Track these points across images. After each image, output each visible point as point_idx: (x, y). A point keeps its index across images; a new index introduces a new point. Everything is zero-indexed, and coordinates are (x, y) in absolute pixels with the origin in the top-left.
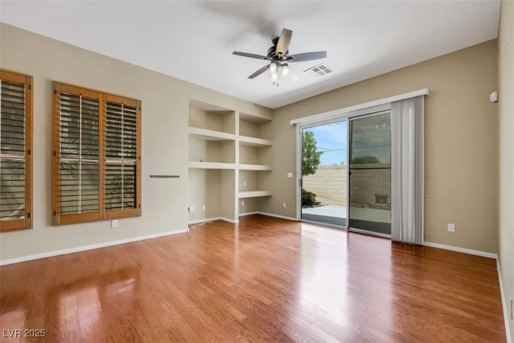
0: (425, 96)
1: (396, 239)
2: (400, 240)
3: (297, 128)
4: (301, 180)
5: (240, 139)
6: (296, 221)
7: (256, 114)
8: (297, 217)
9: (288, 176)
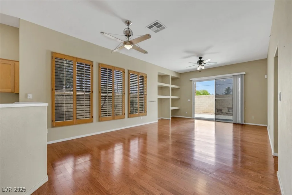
0: (244, 74)
1: (234, 123)
2: (236, 123)
3: (193, 82)
4: (194, 103)
5: (171, 86)
6: (192, 119)
7: (175, 75)
8: (193, 117)
9: (188, 101)
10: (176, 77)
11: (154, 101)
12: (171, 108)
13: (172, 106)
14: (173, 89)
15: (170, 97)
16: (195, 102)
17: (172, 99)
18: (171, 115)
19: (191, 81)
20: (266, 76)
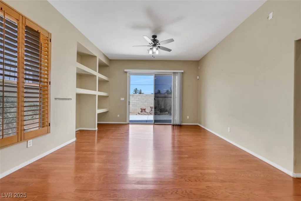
0: (182, 73)
1: (173, 124)
2: (175, 124)
3: (128, 74)
4: (129, 102)
5: (99, 75)
6: (126, 124)
7: (104, 61)
8: (127, 121)
9: (121, 100)
10: (106, 64)
11: (69, 99)
12: (99, 111)
13: (99, 108)
14: (101, 81)
15: (97, 93)
16: (131, 101)
17: (100, 97)
18: (98, 121)
19: (125, 72)
20: (198, 77)
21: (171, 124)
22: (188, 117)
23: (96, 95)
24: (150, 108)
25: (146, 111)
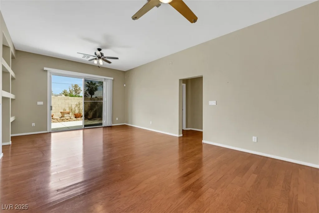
0: (113, 80)
3: (48, 74)
5: (11, 72)
6: (47, 133)
7: (13, 52)
8: (48, 130)
9: (38, 104)
12: (11, 120)
15: (10, 96)
19: (45, 71)
20: (125, 85)
21: (102, 127)
22: (117, 119)
23: (9, 98)
24: (61, 114)
25: (53, 117)
